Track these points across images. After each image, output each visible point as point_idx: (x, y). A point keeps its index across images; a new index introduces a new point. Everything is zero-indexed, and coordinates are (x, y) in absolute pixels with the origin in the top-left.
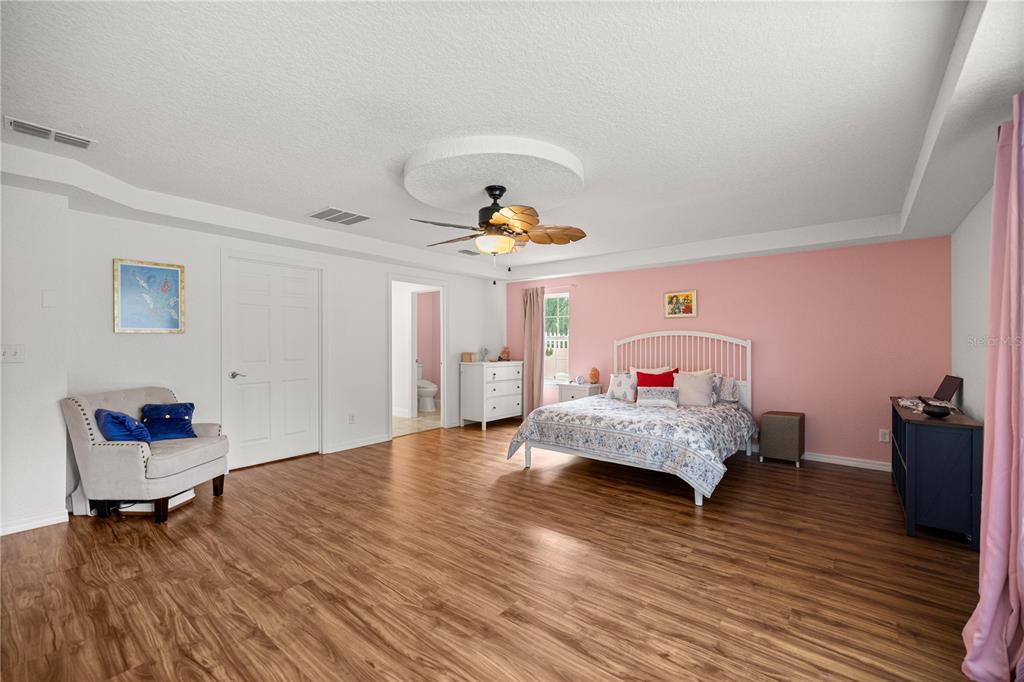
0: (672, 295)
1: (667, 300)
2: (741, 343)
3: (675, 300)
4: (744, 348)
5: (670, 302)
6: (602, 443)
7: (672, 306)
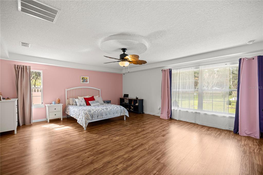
0: (83, 77)
1: (81, 78)
2: (99, 90)
3: (83, 79)
4: (99, 91)
5: (82, 79)
6: (110, 114)
7: (83, 80)
